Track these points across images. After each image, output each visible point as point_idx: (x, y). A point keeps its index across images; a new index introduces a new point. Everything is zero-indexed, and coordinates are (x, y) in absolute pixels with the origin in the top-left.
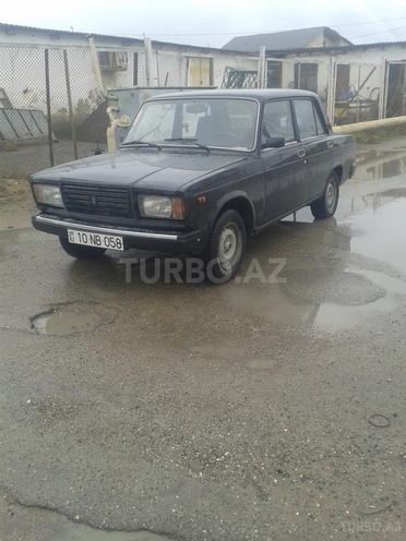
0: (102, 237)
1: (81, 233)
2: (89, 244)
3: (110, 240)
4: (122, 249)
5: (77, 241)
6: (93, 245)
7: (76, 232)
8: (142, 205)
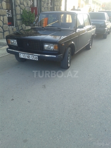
0: (31, 56)
1: (24, 54)
2: (26, 58)
3: (33, 57)
4: (37, 60)
5: (22, 57)
6: (28, 58)
7: (22, 54)
8: (44, 46)
